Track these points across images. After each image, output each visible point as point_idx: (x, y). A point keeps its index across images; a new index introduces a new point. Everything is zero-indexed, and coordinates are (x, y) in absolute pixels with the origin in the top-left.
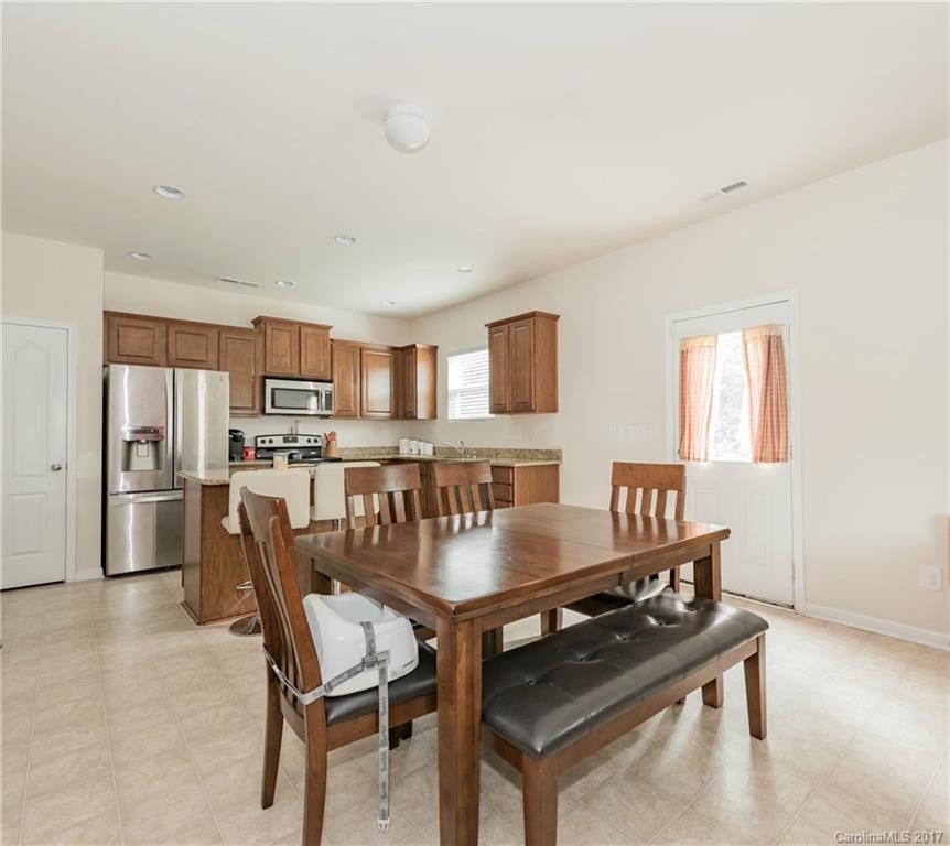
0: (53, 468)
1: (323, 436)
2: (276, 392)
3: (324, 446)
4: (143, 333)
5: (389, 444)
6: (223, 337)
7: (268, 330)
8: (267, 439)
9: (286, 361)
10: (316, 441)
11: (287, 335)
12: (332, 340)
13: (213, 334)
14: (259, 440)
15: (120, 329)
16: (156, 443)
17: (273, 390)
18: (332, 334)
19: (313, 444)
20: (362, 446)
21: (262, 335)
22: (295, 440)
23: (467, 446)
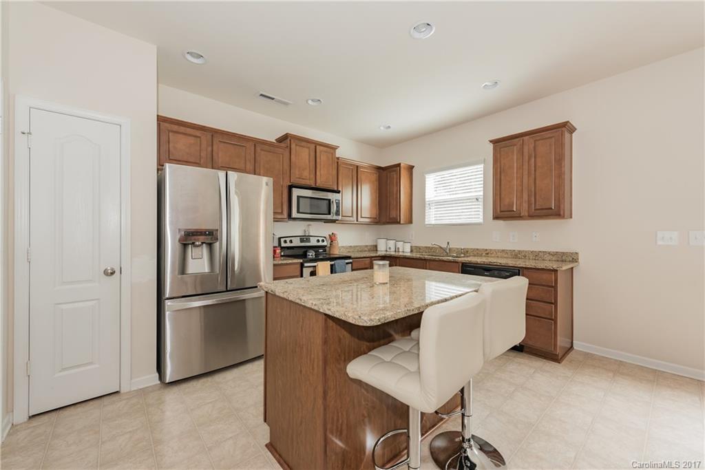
0: (106, 273)
1: (328, 237)
2: (301, 199)
3: (329, 245)
4: (192, 140)
5: (370, 243)
6: (258, 149)
7: (293, 146)
8: (288, 240)
9: (306, 174)
10: (323, 241)
11: (307, 150)
12: (338, 158)
13: (250, 146)
14: (282, 240)
15: (170, 134)
16: (210, 245)
17: (299, 197)
18: (339, 153)
19: (321, 244)
20: (353, 245)
21: (288, 150)
22: (308, 240)
23: (451, 246)
